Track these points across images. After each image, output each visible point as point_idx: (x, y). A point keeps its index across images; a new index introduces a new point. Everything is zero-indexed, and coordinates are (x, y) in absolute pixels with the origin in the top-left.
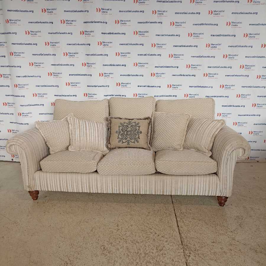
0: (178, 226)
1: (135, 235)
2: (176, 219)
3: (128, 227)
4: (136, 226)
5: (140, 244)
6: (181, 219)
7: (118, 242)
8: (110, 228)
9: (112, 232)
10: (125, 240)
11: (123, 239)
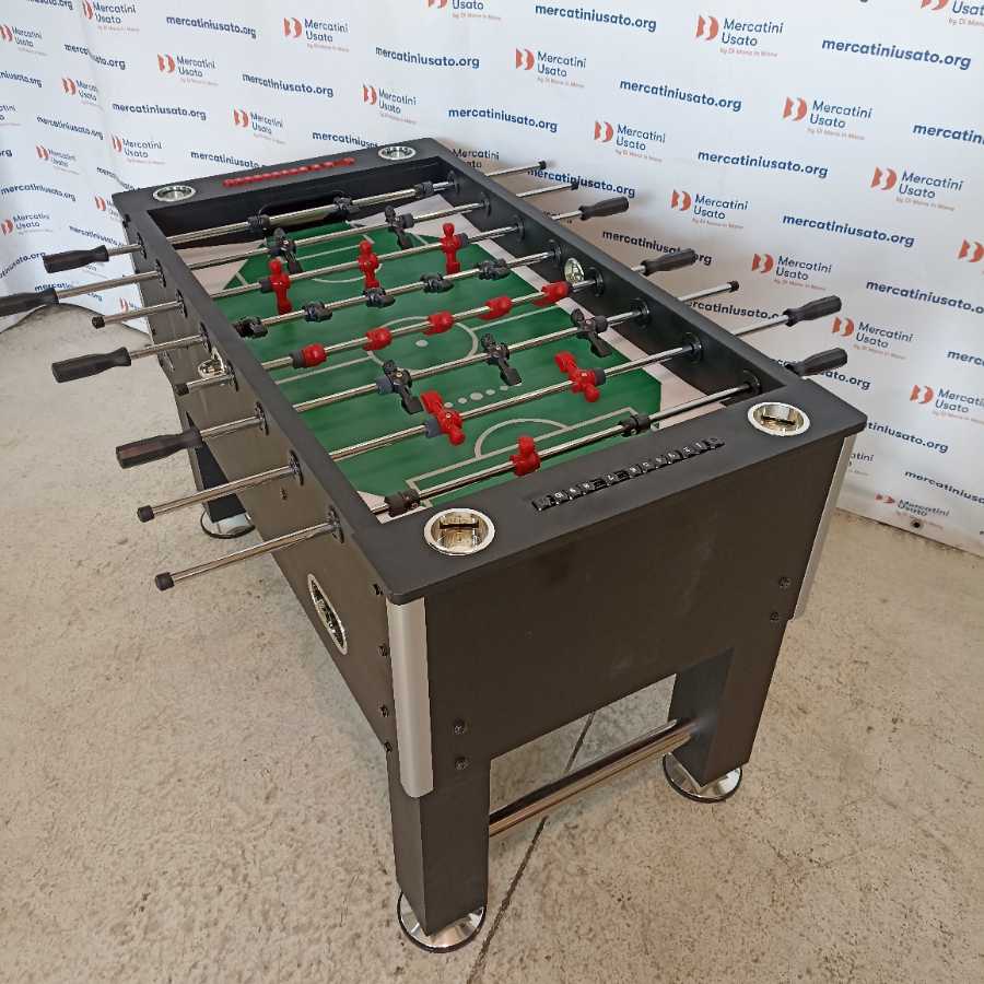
1: (300, 881)
2: (528, 856)
3: (303, 823)
4: (339, 828)
5: (288, 935)
6: (546, 865)
7: (212, 889)
8: (232, 799)
9: (226, 820)
10: (245, 890)
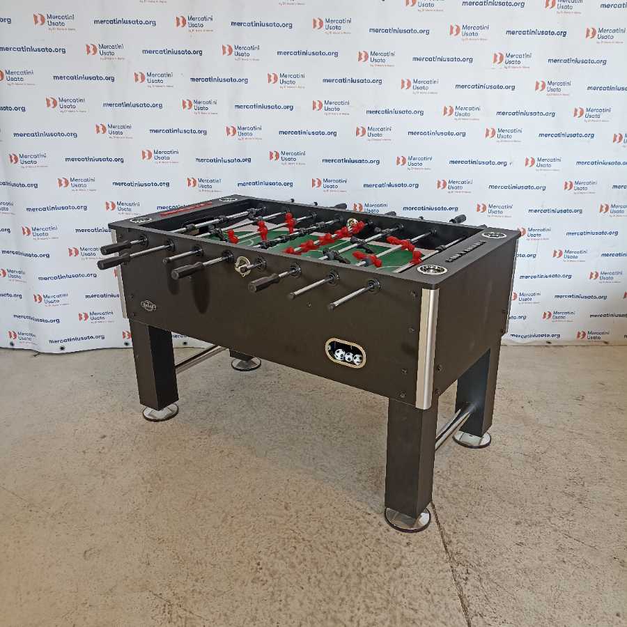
0: (433, 506)
1: (332, 531)
3: (313, 511)
4: (332, 507)
5: (345, 551)
6: (438, 489)
7: (291, 549)
10: (308, 544)
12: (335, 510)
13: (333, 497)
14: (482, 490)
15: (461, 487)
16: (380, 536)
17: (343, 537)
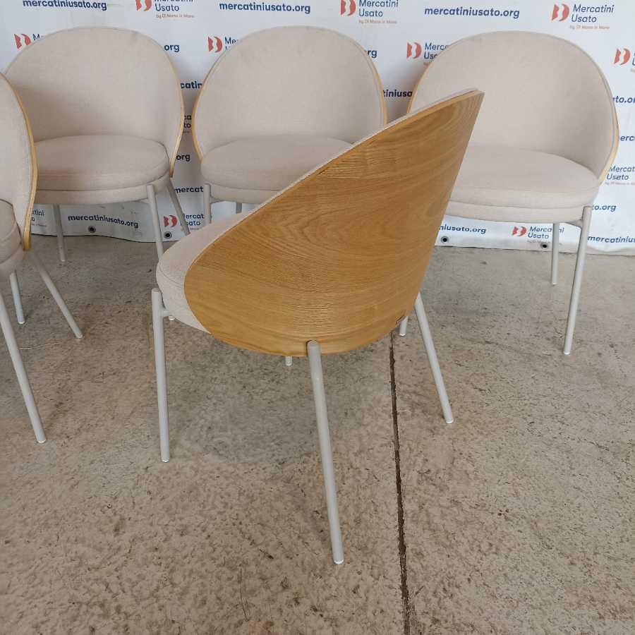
0: (403, 548)
11: (118, 610)
12: (208, 541)
13: (214, 513)
14: (507, 519)
15: (466, 507)
16: (276, 615)
17: (200, 611)
